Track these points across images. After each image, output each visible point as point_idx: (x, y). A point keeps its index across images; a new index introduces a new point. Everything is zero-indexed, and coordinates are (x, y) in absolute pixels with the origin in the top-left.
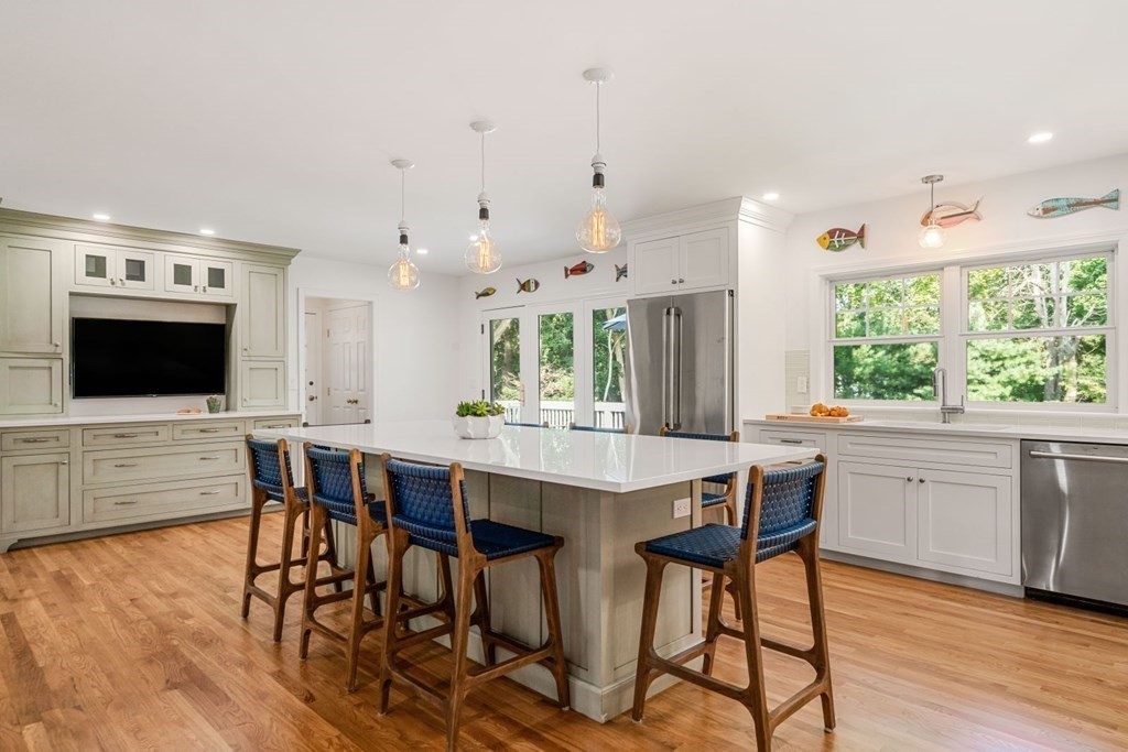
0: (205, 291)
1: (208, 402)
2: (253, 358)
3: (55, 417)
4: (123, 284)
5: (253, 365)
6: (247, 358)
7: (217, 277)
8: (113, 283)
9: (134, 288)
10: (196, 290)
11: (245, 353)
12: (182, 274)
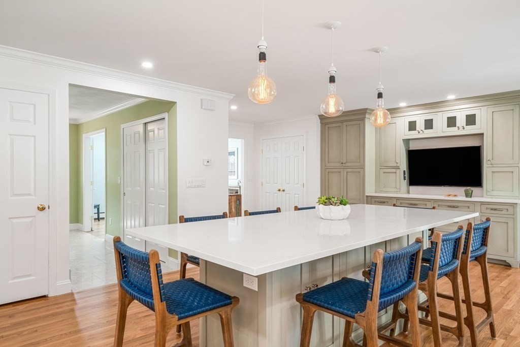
0: (464, 128)
1: (465, 191)
2: (494, 166)
3: (397, 194)
4: (423, 132)
5: (495, 169)
6: (490, 166)
7: (471, 120)
8: (419, 132)
9: (429, 133)
10: (459, 129)
11: (489, 162)
12: (452, 122)
